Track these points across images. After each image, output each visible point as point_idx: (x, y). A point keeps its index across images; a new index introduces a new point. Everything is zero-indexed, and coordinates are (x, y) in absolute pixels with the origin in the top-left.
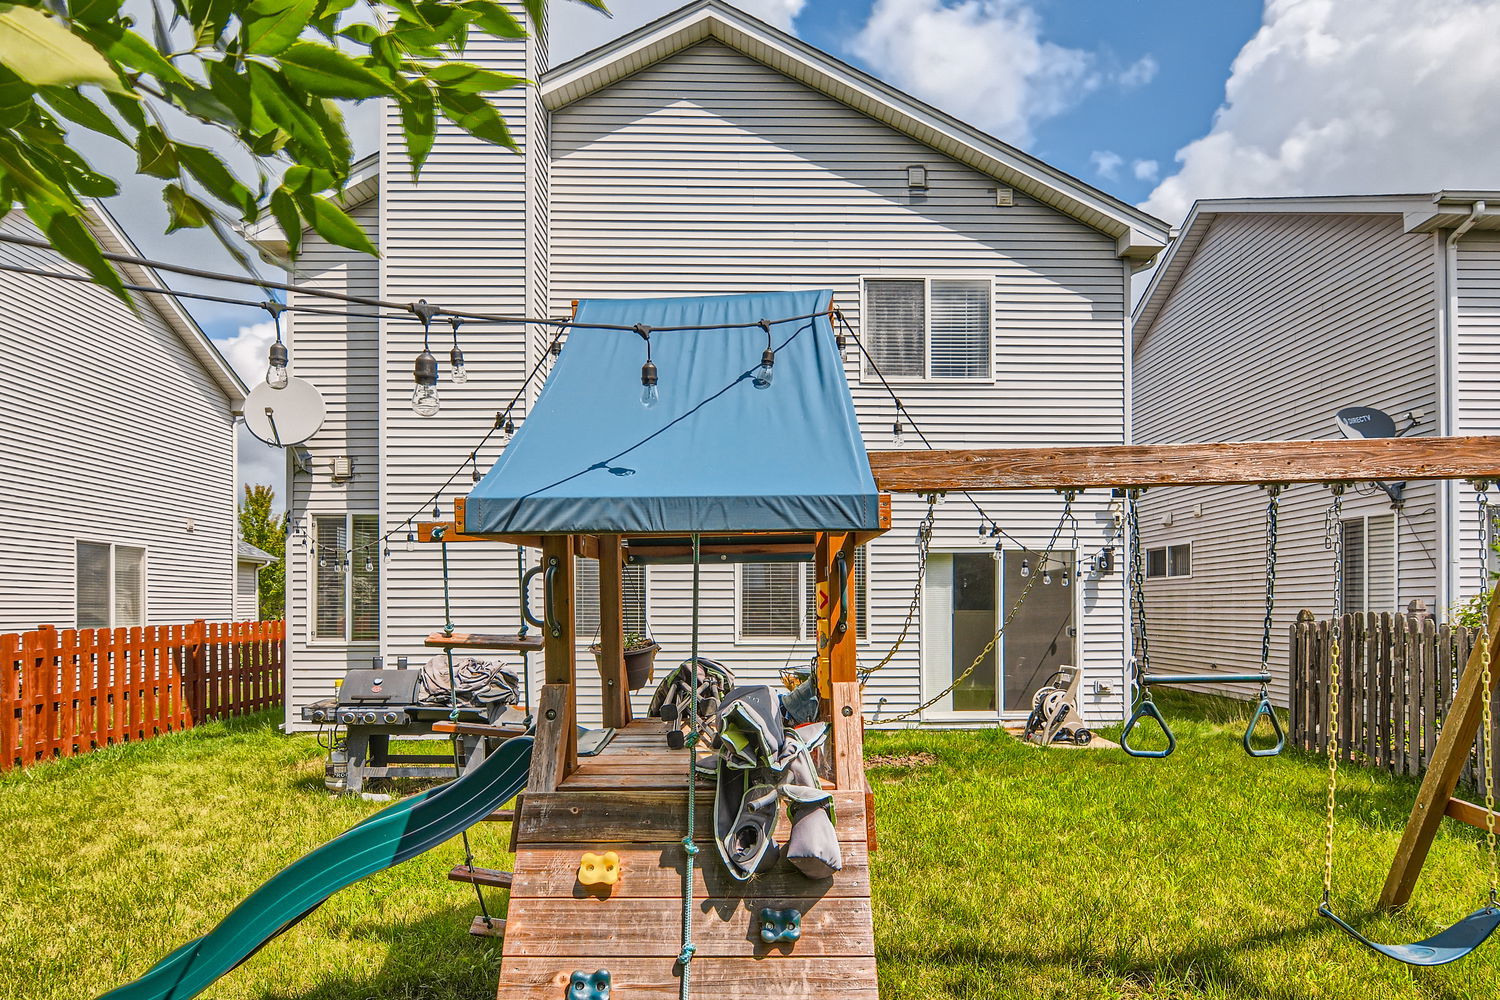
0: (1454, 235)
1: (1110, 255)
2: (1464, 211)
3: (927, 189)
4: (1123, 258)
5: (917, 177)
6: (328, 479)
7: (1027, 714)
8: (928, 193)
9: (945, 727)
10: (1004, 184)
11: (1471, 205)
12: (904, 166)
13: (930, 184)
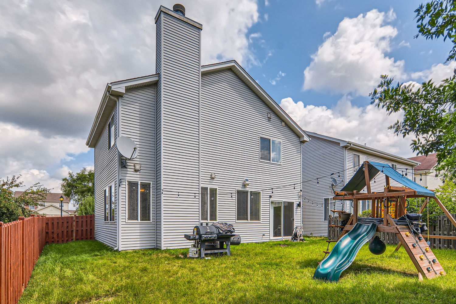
0: (347, 149)
1: (299, 141)
2: (349, 145)
3: (271, 119)
4: (301, 142)
5: (269, 116)
6: (133, 170)
7: (291, 237)
8: (271, 120)
9: (274, 240)
10: (284, 121)
11: (350, 144)
12: (267, 112)
13: (272, 118)
